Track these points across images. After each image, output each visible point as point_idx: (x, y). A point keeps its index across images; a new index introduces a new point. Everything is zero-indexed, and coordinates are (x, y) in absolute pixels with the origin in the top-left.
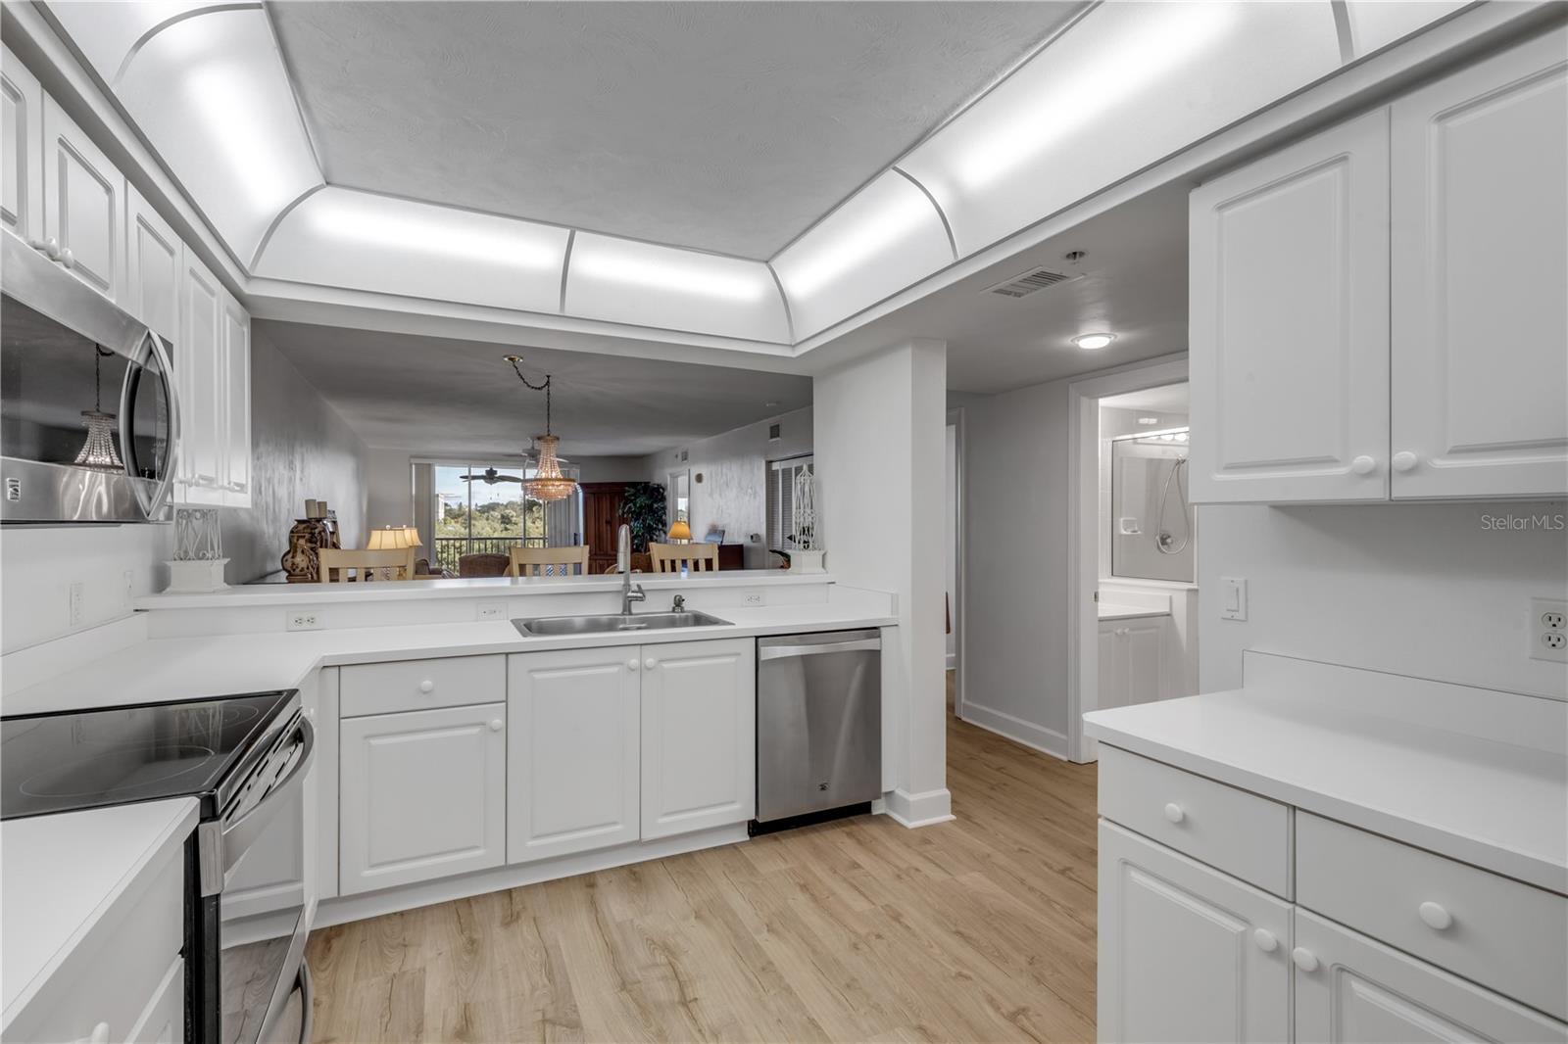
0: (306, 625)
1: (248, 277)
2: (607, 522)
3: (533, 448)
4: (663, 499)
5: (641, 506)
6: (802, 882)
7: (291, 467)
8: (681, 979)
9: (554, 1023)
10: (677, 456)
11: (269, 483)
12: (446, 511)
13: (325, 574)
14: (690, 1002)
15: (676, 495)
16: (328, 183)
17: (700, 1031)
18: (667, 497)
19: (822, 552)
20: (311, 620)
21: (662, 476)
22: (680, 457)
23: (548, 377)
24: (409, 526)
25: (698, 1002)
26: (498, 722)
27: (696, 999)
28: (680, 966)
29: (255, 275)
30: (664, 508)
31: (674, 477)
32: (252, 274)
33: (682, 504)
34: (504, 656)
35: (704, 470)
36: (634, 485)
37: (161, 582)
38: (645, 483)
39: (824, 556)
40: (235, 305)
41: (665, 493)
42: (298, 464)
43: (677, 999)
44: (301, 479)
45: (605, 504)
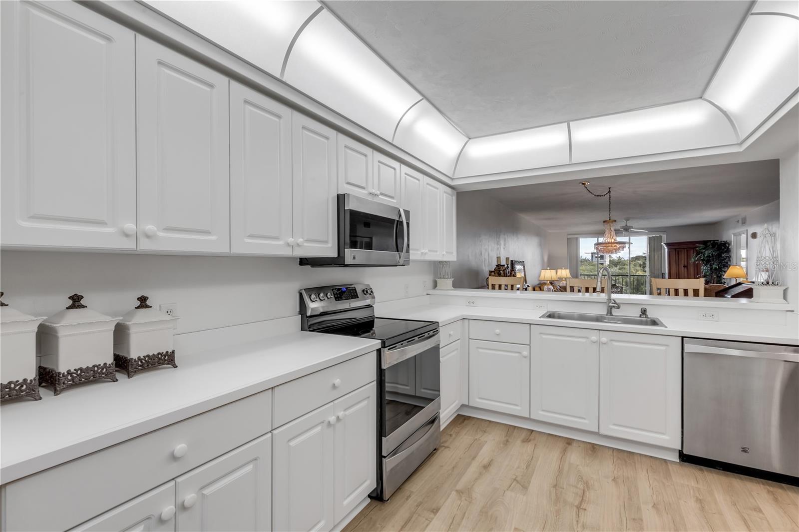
0: (472, 304)
1: (452, 179)
2: (684, 267)
3: (626, 225)
4: (728, 251)
5: (708, 256)
6: (701, 498)
7: (498, 243)
8: (584, 498)
9: (518, 482)
10: (738, 222)
11: (486, 251)
12: (610, 261)
13: (490, 286)
14: (582, 509)
15: (739, 247)
16: (470, 139)
17: (577, 521)
18: (732, 250)
19: (784, 288)
20: (473, 303)
21: (729, 235)
22: (740, 222)
23: (610, 188)
24: (566, 268)
25: (586, 512)
26: (526, 353)
27: (585, 510)
28: (588, 493)
29: (455, 177)
30: (729, 257)
31: (737, 235)
32: (453, 178)
33: (743, 253)
34: (529, 325)
35: (758, 229)
36: (705, 243)
37: (435, 285)
38: (713, 241)
39: (785, 291)
40: (449, 190)
41: (730, 247)
42: (502, 242)
43: (576, 504)
44: (504, 248)
45: (683, 256)
